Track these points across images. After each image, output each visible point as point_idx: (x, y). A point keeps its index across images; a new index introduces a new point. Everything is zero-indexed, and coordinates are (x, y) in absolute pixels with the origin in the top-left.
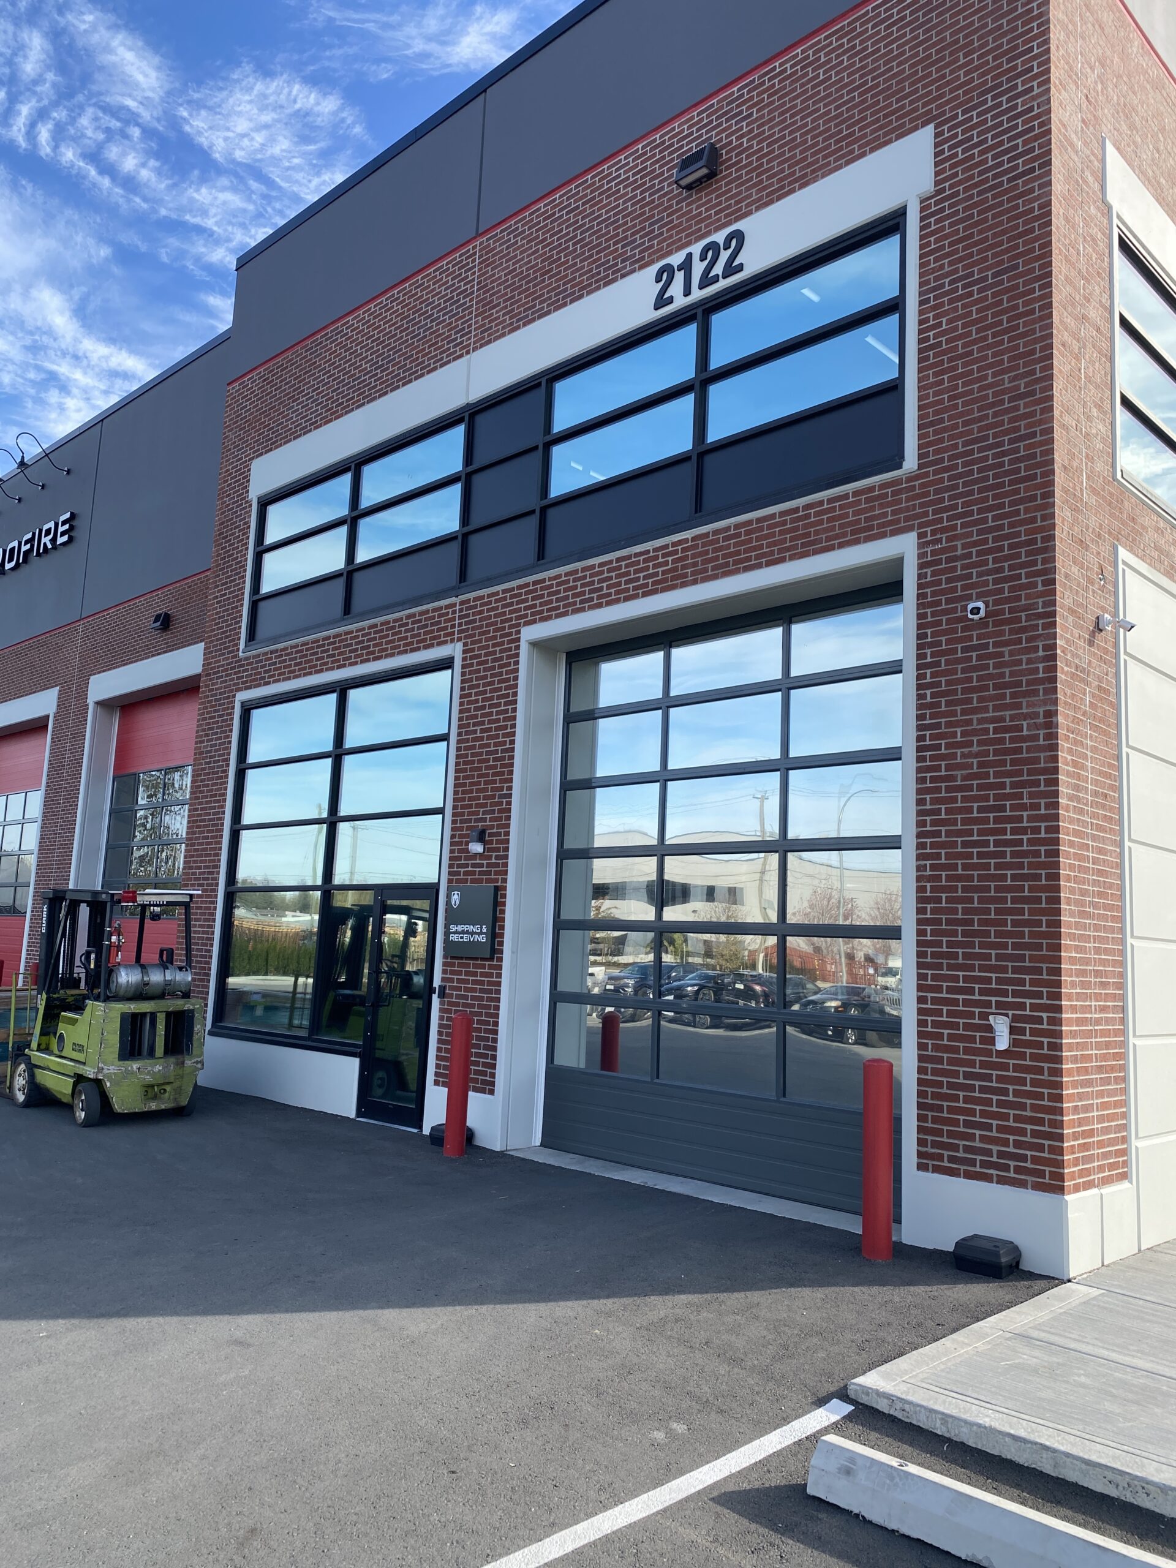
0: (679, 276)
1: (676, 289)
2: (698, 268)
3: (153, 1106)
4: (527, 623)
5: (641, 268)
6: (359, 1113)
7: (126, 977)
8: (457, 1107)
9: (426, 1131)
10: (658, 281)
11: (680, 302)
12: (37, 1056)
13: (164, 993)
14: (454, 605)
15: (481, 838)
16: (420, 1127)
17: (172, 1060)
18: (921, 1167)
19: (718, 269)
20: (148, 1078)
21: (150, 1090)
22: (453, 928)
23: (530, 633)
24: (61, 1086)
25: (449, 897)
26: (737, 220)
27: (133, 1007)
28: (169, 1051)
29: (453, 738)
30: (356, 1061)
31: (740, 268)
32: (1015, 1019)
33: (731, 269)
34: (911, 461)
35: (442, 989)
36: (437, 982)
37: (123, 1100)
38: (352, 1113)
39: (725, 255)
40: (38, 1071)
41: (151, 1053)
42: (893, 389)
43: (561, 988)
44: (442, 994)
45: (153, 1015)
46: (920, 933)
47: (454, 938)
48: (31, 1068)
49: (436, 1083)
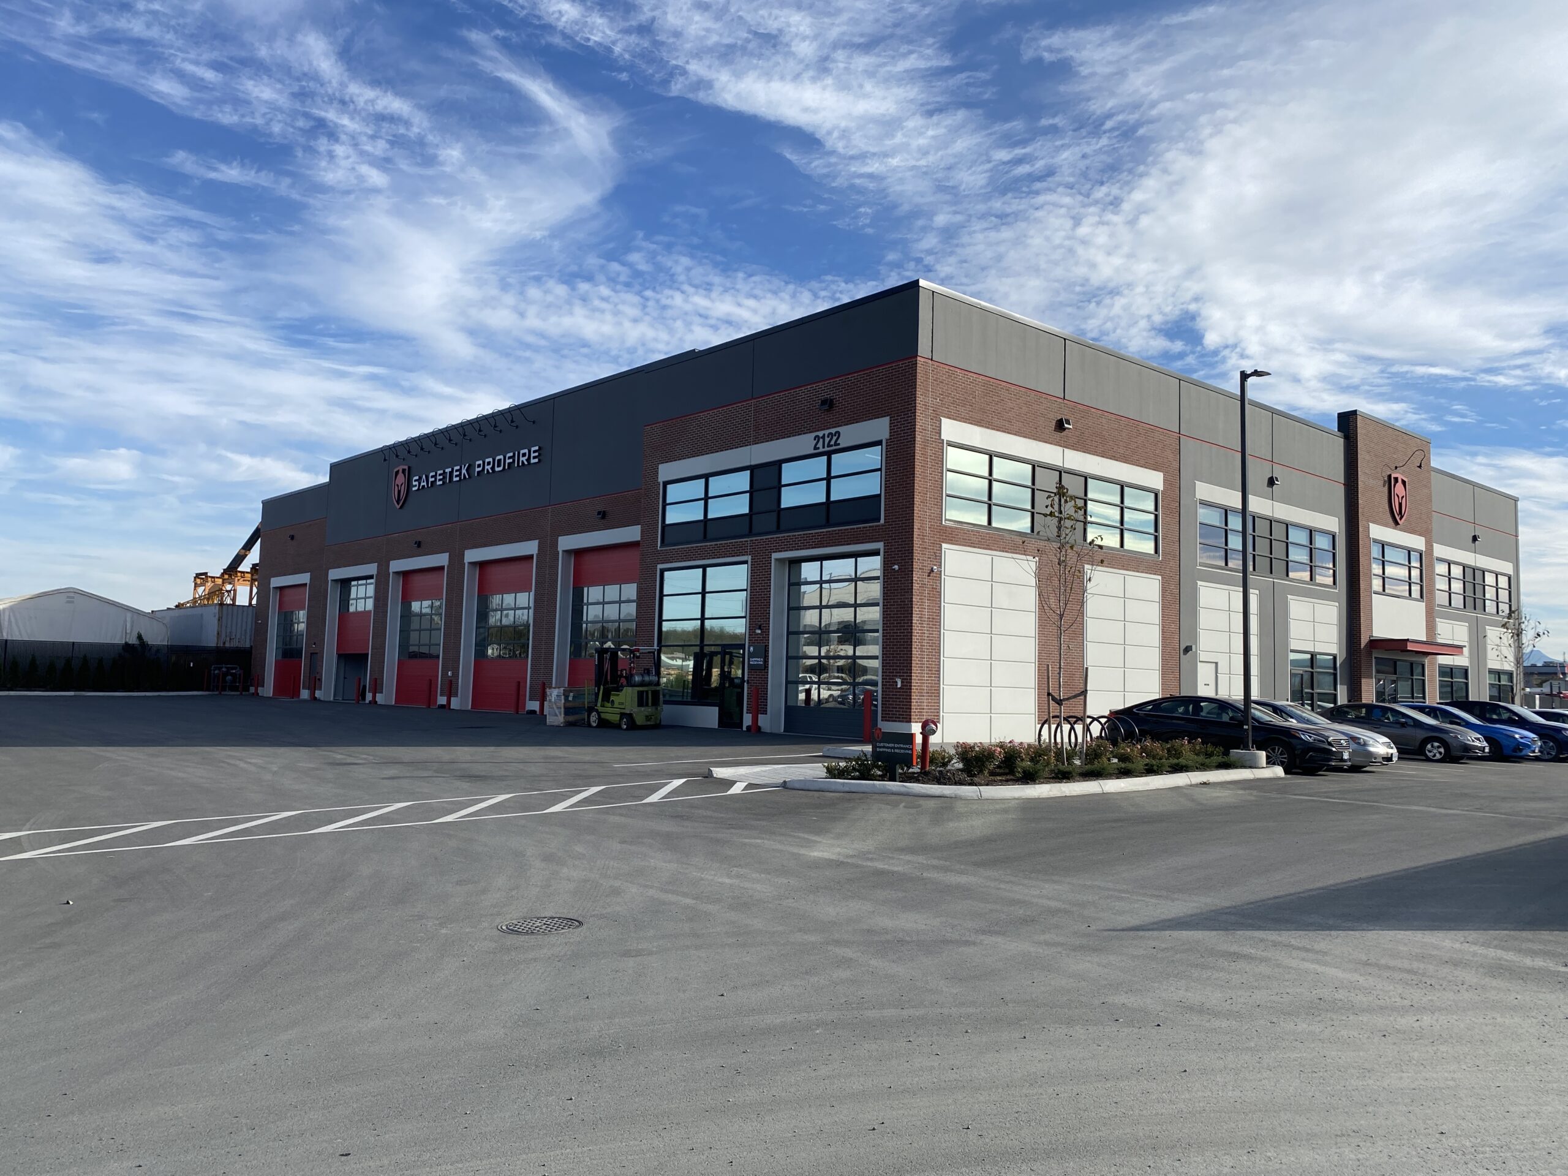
0: (821, 440)
1: (820, 445)
2: (827, 440)
3: (649, 723)
4: (774, 552)
5: (810, 432)
6: (719, 726)
7: (637, 679)
8: (755, 720)
9: (744, 729)
10: (815, 439)
11: (821, 450)
12: (600, 709)
13: (650, 684)
14: (747, 541)
15: (760, 628)
16: (742, 728)
17: (654, 707)
18: (882, 720)
19: (832, 443)
20: (647, 714)
21: (648, 718)
22: (751, 659)
23: (775, 556)
24: (615, 718)
25: (749, 648)
26: (839, 426)
27: (641, 689)
28: (653, 705)
29: (749, 590)
30: (717, 708)
31: (839, 444)
32: (903, 679)
33: (836, 444)
34: (882, 521)
35: (748, 681)
36: (746, 679)
37: (640, 720)
38: (717, 727)
39: (835, 438)
40: (602, 714)
41: (647, 705)
42: (879, 496)
43: (789, 679)
44: (748, 683)
45: (647, 692)
46: (883, 657)
47: (751, 663)
48: (599, 713)
49: (747, 713)
